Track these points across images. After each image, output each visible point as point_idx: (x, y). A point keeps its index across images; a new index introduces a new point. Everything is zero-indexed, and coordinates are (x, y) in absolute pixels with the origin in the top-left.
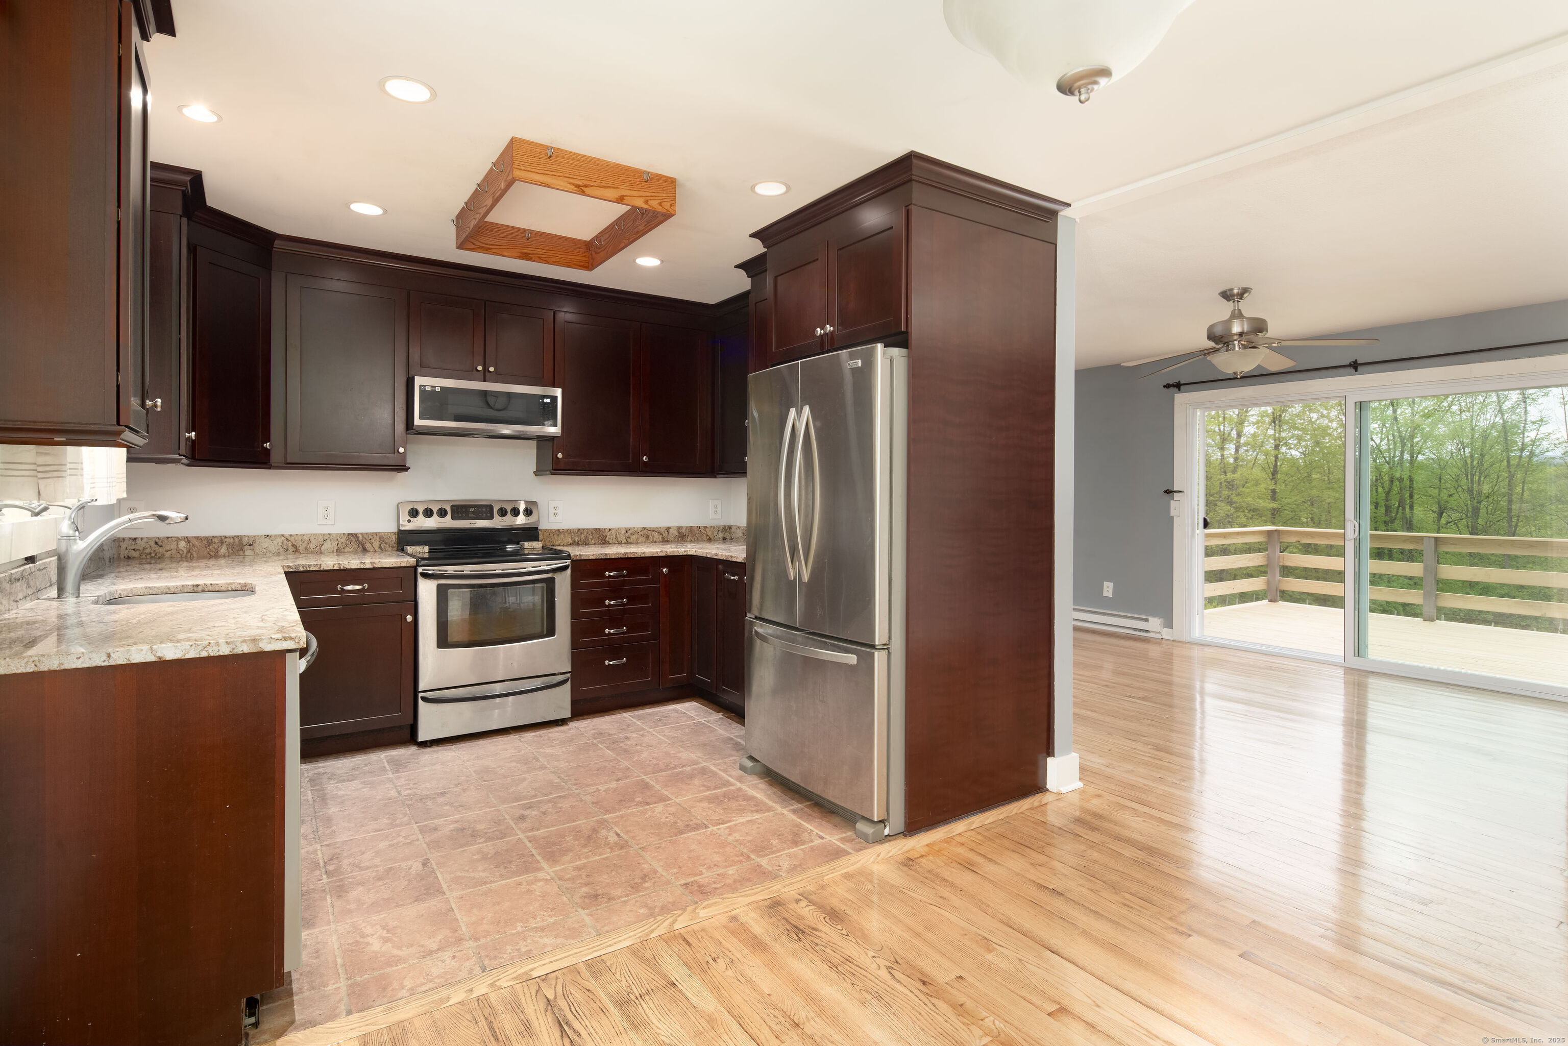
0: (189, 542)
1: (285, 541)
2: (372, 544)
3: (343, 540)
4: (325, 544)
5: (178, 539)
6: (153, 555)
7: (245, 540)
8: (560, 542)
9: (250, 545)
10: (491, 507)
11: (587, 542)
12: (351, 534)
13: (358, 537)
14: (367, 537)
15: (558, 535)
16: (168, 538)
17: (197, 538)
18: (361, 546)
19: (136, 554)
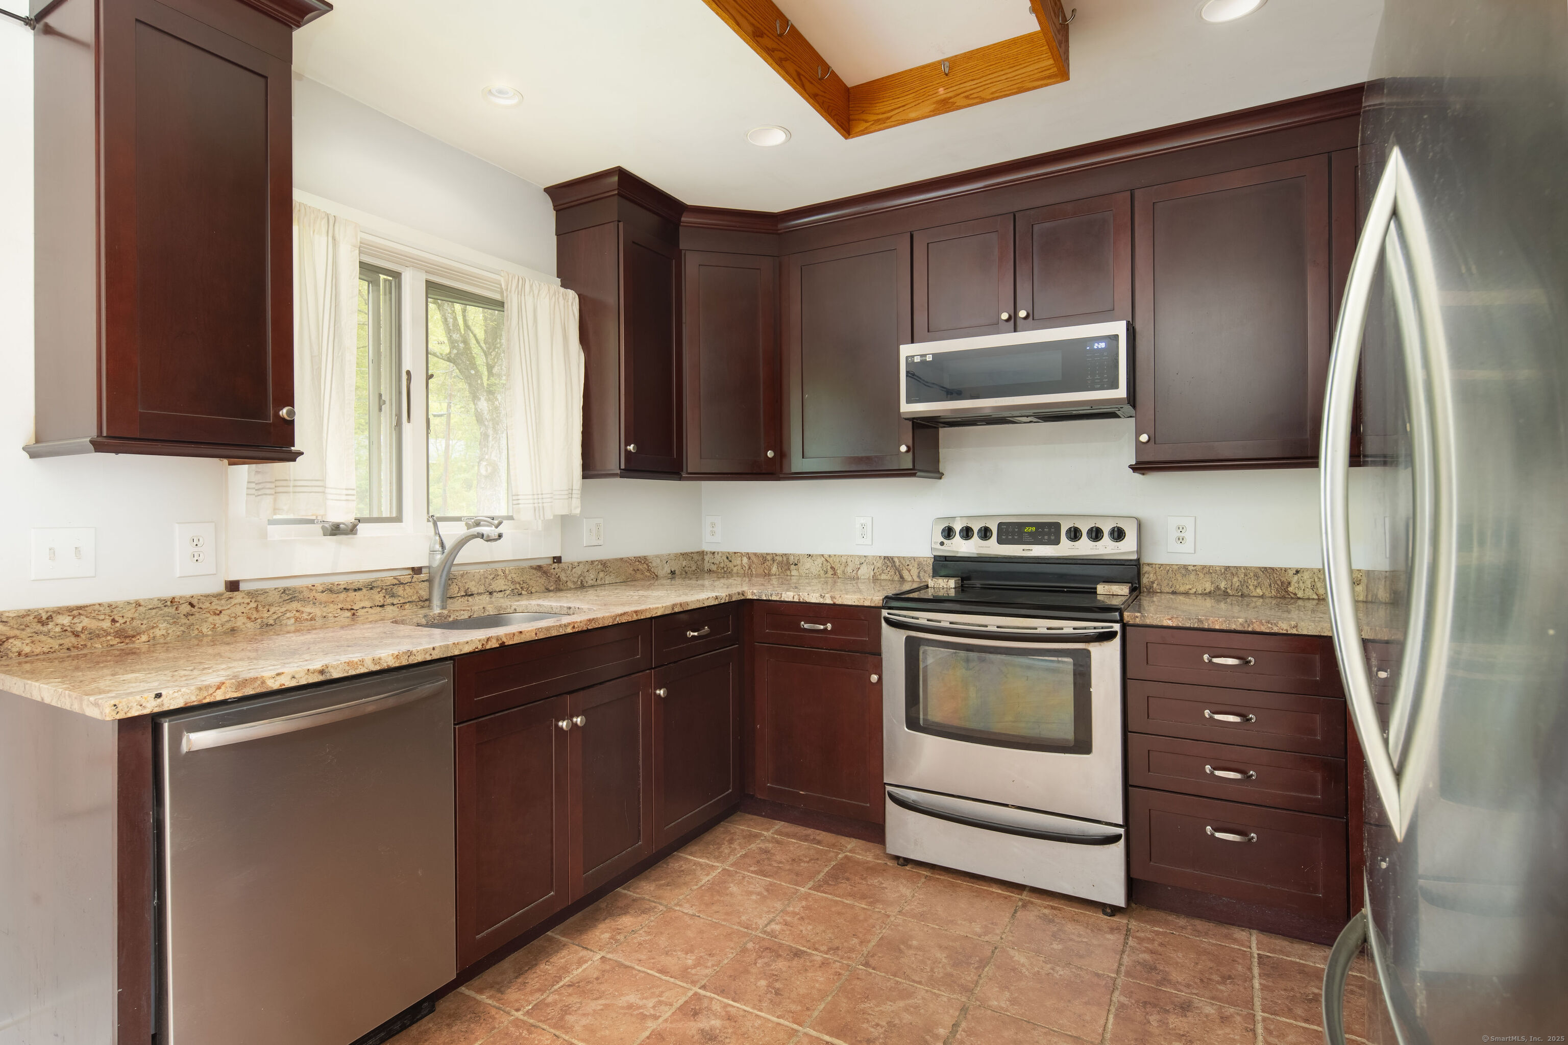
0: (749, 558)
1: (825, 562)
2: (909, 571)
3: (879, 565)
4: (861, 568)
5: (742, 555)
6: (725, 569)
7: (792, 559)
8: (1188, 587)
9: (796, 565)
10: (1057, 526)
11: (1245, 591)
12: (888, 557)
13: (894, 562)
14: (904, 563)
15: (1184, 576)
16: (735, 553)
17: (755, 554)
18: (897, 573)
19: (714, 568)
